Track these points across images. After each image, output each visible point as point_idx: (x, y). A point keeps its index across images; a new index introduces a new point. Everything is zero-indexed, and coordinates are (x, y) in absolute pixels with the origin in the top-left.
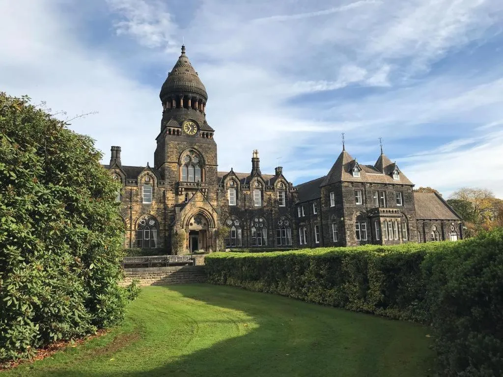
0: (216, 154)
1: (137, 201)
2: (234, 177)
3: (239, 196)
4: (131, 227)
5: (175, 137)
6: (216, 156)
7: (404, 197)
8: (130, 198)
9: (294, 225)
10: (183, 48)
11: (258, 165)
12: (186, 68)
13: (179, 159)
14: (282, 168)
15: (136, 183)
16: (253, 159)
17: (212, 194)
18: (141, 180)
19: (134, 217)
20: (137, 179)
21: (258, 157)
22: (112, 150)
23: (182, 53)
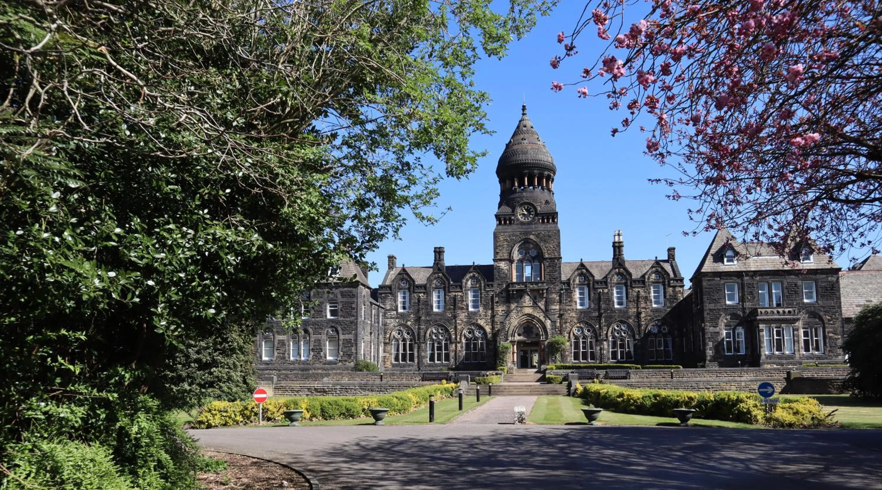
0: (559, 243)
1: (462, 308)
2: (584, 271)
3: (592, 295)
4: (456, 338)
5: (506, 227)
6: (559, 245)
7: (820, 289)
8: (455, 305)
9: (676, 333)
10: (524, 108)
11: (620, 251)
12: (522, 136)
13: (510, 254)
14: (674, 249)
15: (461, 287)
16: (614, 243)
17: (554, 296)
18: (466, 284)
19: (459, 327)
20: (462, 283)
21: (621, 240)
22: (435, 252)
23: (523, 114)
